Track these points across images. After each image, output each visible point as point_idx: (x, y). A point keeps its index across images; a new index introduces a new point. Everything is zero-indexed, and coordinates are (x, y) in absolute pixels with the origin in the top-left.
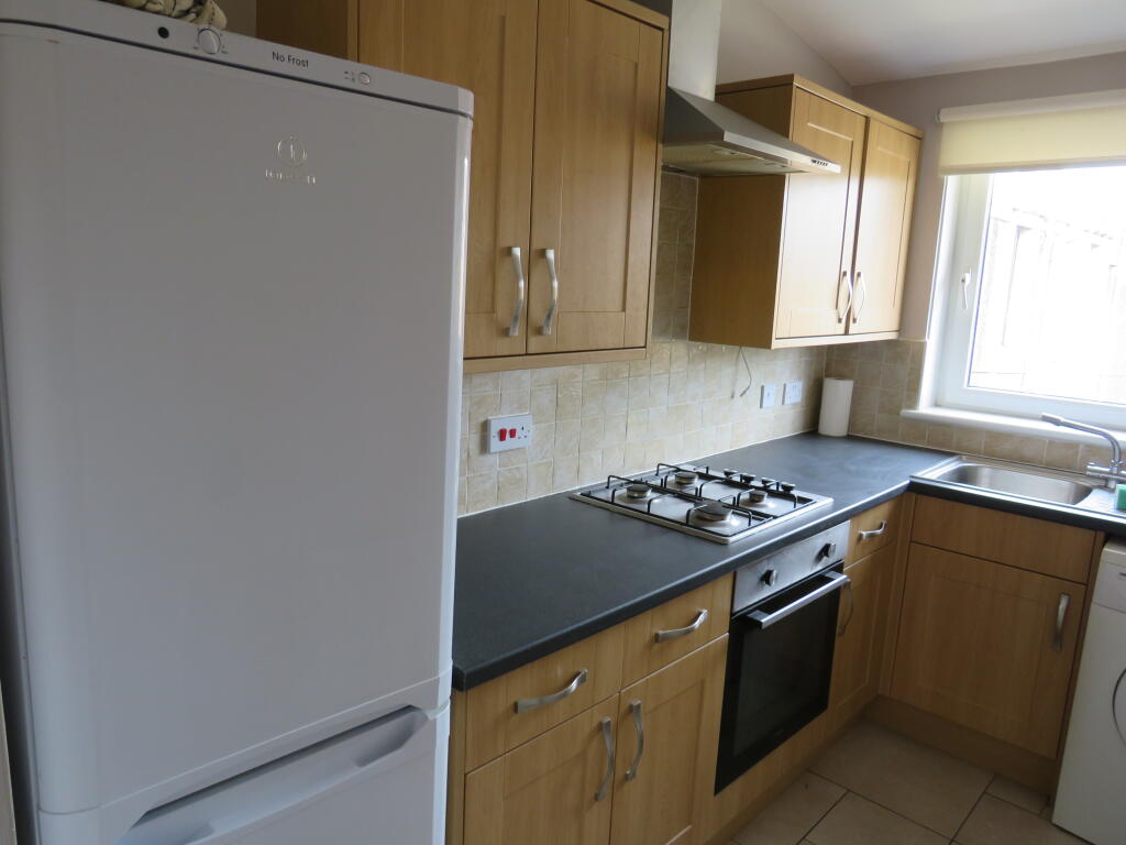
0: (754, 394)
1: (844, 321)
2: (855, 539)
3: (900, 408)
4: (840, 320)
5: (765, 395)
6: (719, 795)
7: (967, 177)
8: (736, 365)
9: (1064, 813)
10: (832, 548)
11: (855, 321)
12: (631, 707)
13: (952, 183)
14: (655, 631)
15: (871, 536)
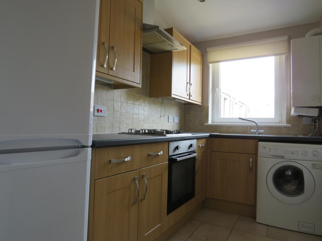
0: (166, 118)
1: (189, 95)
2: (198, 146)
3: (204, 123)
4: (188, 95)
5: (169, 118)
6: (168, 216)
7: (214, 64)
8: (161, 108)
9: (259, 220)
10: (193, 145)
11: (191, 96)
12: (143, 175)
13: (211, 65)
14: (149, 153)
15: (202, 146)
